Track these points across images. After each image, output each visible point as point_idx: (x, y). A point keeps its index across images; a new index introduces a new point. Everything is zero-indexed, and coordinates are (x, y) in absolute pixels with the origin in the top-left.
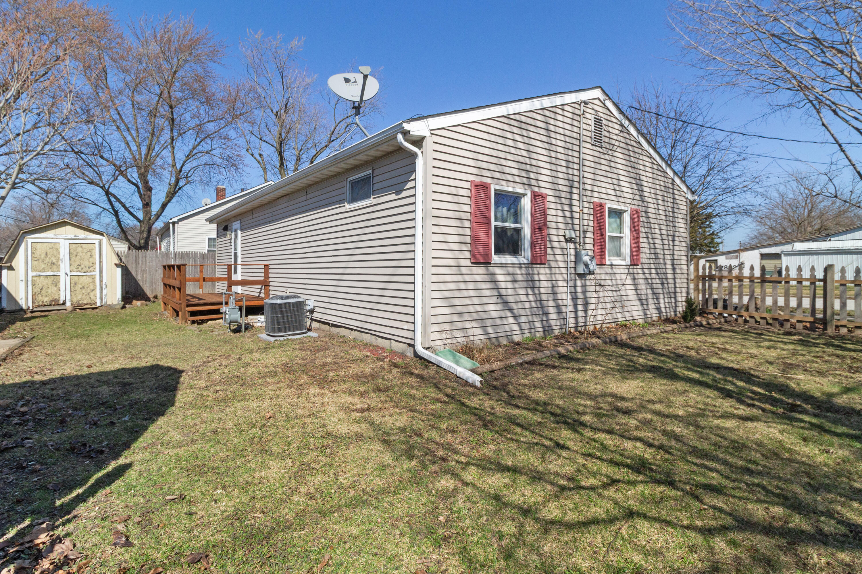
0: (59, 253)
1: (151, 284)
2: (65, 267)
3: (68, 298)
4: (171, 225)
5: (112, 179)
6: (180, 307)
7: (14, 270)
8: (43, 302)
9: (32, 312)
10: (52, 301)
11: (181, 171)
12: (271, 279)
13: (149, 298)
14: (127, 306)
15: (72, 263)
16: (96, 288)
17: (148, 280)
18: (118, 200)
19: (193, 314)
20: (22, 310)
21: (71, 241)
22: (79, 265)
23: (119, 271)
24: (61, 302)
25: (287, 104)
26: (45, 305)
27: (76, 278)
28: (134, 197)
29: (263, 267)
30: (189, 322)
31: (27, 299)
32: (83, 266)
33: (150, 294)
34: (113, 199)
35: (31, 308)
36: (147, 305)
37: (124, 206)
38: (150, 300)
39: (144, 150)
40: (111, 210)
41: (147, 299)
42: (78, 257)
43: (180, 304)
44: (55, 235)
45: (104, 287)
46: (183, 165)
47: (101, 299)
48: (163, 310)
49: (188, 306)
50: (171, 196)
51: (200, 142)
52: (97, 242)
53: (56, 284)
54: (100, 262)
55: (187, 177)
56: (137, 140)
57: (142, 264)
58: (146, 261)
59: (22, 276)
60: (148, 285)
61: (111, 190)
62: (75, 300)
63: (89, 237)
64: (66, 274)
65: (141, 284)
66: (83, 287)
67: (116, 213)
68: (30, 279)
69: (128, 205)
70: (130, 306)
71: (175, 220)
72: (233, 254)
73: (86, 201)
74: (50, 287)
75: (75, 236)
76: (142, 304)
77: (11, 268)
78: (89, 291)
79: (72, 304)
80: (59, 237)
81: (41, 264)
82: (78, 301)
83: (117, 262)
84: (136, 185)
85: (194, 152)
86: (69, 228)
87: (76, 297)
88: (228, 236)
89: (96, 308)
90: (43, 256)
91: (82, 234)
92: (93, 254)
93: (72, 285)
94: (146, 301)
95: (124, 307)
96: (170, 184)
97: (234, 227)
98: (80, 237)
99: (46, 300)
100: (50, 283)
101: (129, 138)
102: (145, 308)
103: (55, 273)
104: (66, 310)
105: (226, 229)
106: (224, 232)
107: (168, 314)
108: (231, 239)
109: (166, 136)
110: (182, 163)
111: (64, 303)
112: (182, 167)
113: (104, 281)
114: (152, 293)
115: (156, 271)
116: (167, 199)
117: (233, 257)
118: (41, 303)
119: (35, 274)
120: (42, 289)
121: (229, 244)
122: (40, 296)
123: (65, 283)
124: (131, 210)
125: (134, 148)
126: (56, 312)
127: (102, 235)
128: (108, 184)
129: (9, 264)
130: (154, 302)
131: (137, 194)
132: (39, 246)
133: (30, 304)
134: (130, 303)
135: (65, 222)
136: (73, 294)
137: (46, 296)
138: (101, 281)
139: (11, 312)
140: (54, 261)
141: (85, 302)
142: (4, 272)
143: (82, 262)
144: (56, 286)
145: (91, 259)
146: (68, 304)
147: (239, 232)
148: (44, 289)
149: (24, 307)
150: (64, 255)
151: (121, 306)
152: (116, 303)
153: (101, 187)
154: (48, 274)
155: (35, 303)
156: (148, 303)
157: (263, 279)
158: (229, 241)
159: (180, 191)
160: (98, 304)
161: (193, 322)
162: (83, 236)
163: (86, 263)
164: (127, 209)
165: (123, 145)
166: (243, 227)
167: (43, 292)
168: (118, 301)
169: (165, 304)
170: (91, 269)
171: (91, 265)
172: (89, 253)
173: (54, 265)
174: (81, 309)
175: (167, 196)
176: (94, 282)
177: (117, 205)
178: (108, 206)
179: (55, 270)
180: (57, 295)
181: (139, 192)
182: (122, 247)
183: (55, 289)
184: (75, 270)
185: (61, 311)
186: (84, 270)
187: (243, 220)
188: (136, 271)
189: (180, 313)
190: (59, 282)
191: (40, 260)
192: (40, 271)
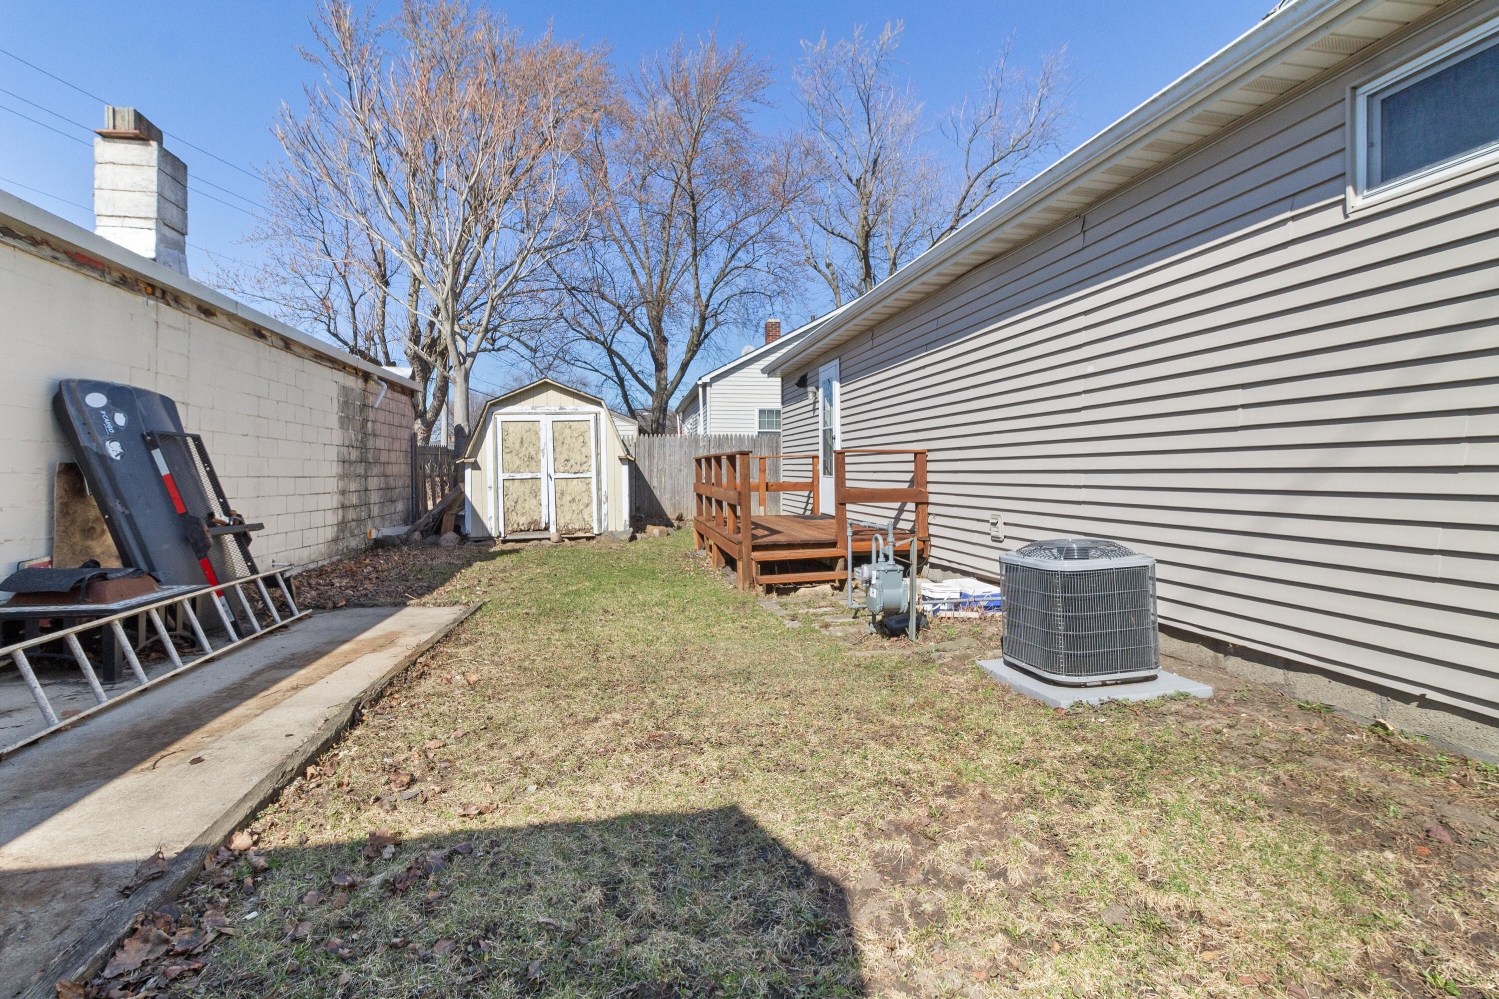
0: (539, 439)
1: (674, 493)
2: (547, 463)
3: (553, 518)
4: (700, 390)
5: (616, 327)
6: (740, 551)
7: (479, 469)
8: (518, 524)
9: (505, 542)
10: (530, 523)
11: (707, 306)
12: (931, 488)
13: (669, 520)
14: (638, 535)
15: (557, 456)
16: (591, 501)
17: (668, 487)
18: (624, 362)
19: (767, 568)
20: (490, 538)
21: (556, 418)
22: (568, 460)
23: (625, 468)
24: (543, 526)
25: (875, 162)
26: (521, 531)
27: (564, 482)
28: (643, 354)
29: (911, 457)
30: (760, 589)
31: (497, 518)
32: (572, 462)
33: (672, 515)
34: (617, 361)
35: (503, 535)
36: (668, 534)
37: (631, 370)
38: (672, 526)
39: (656, 280)
40: (615, 379)
41: (669, 524)
42: (566, 446)
43: (740, 543)
44: (533, 408)
45: (604, 499)
46: (710, 296)
47: (600, 521)
48: (696, 547)
49: (756, 548)
50: (694, 348)
51: (736, 252)
52: (592, 418)
53: (536, 494)
54: (598, 454)
55: (715, 315)
56: (646, 264)
57: (659, 458)
58: (664, 454)
59: (490, 482)
60: (668, 496)
61: (614, 347)
62: (562, 522)
63: (580, 410)
64: (549, 476)
65: (657, 493)
66: (574, 500)
67: (621, 382)
68: (500, 485)
69: (636, 369)
70: (643, 535)
71: (706, 379)
72: (820, 433)
73: (584, 365)
74: (527, 498)
75: (561, 408)
76: (661, 532)
77: (476, 466)
78: (581, 507)
79: (557, 530)
80: (538, 410)
81: (515, 458)
82: (566, 525)
83: (623, 454)
84: (648, 338)
85: (727, 270)
86: (552, 393)
87: (564, 517)
88: (811, 396)
89: (593, 538)
90: (517, 445)
91: (570, 403)
92: (586, 439)
93: (558, 495)
94: (667, 526)
95: (633, 538)
96: (692, 330)
97: (823, 377)
98: (568, 410)
99: (523, 521)
100: (527, 491)
101: (636, 265)
102: (667, 540)
103: (534, 475)
104: (549, 539)
105: (803, 383)
106: (802, 390)
107: (709, 560)
108: (815, 402)
109: (685, 253)
110: (708, 291)
111: (547, 529)
112: (708, 300)
113: (604, 488)
114: (675, 510)
115: (680, 471)
116: (689, 355)
117: (820, 440)
118: (515, 526)
119: (506, 476)
120: (516, 502)
121: (811, 414)
122: (514, 514)
123: (547, 492)
124: (640, 376)
125: (643, 280)
126: (537, 542)
127: (600, 404)
128: (610, 337)
129: (472, 460)
130: (679, 528)
131: (648, 350)
132: (511, 428)
133: (502, 529)
134: (643, 530)
135: (546, 382)
136: (559, 512)
137: (523, 514)
138: (599, 489)
139: (478, 541)
140: (533, 453)
141: (577, 527)
142: (468, 472)
143: (570, 454)
144: (535, 496)
145: (584, 450)
146: (553, 529)
147: (836, 385)
148: (519, 502)
149: (494, 534)
150: (546, 443)
151: (629, 536)
152: (622, 529)
153: (602, 343)
154: (524, 476)
155: (508, 526)
156: (670, 530)
157: (905, 486)
158: (811, 408)
159: (706, 341)
160: (596, 531)
161: (769, 589)
162: (572, 407)
163: (576, 457)
164: (635, 376)
165: (630, 275)
166: (844, 373)
167: (519, 507)
168: (625, 525)
169: (701, 536)
170: (585, 467)
171: (584, 459)
172: (581, 439)
173: (532, 460)
174: (570, 539)
175: (689, 350)
176: (589, 491)
177: (622, 369)
178: (612, 374)
179: (534, 469)
180: (537, 513)
181: (650, 347)
182: (630, 429)
183: (535, 502)
184: (562, 469)
185: (543, 542)
186: (575, 469)
187: (844, 358)
188: (651, 471)
189: (740, 565)
190: (540, 489)
191: (514, 452)
192: (514, 472)
